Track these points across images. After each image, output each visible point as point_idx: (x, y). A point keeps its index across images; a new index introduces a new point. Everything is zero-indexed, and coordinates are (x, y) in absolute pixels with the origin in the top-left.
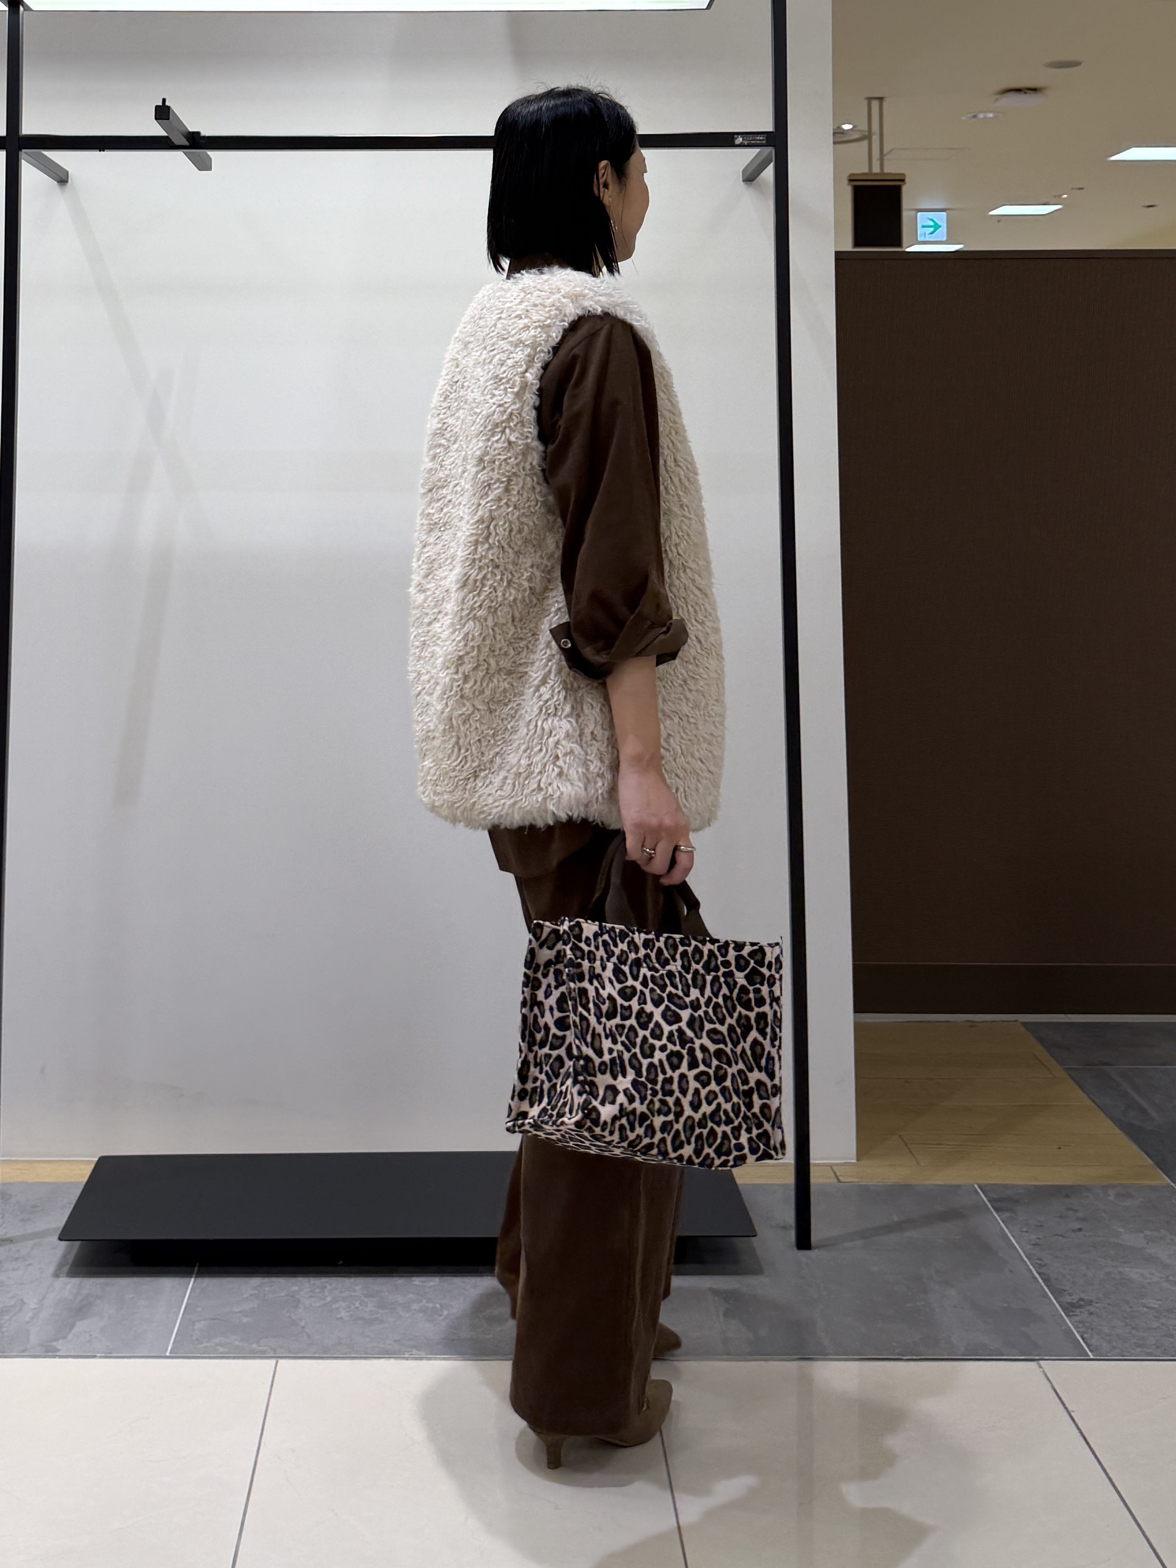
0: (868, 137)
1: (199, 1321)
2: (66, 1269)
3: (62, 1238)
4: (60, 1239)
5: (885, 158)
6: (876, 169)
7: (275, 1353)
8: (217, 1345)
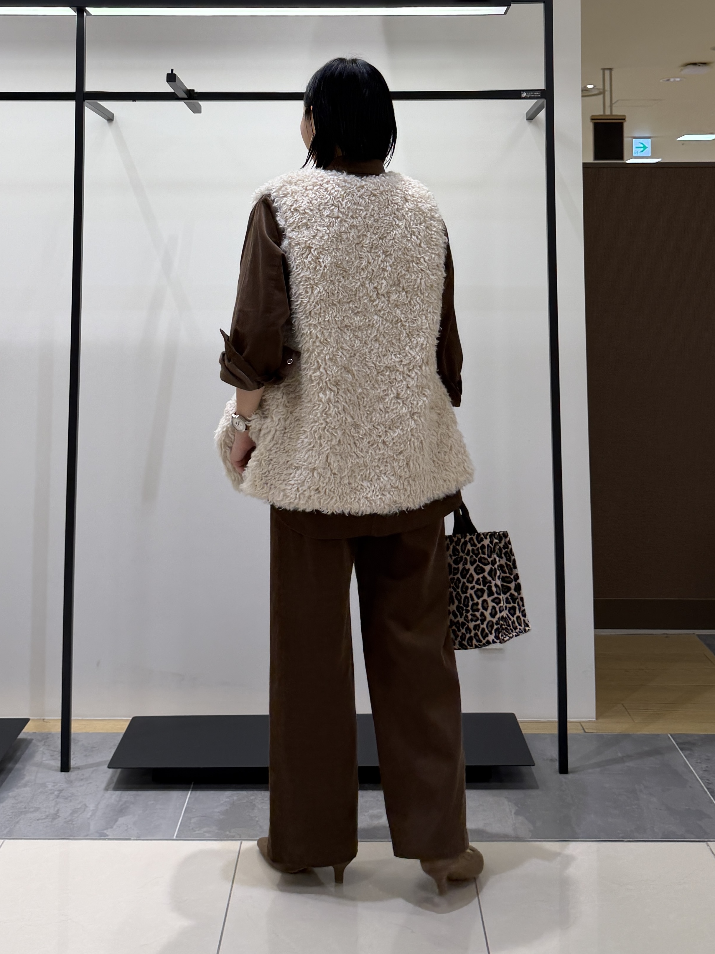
0: (603, 93)
1: (194, 818)
2: (112, 785)
3: (110, 767)
4: (109, 767)
5: (614, 105)
6: (608, 113)
7: (240, 837)
8: (205, 832)
